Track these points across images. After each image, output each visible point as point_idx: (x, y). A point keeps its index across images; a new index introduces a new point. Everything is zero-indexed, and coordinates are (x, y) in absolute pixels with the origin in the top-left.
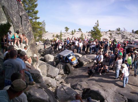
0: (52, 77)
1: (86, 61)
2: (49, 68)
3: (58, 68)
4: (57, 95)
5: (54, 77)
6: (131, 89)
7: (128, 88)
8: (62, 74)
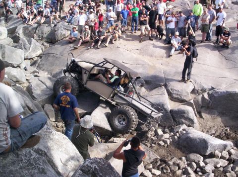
0: (14, 67)
1: (68, 30)
2: (4, 50)
3: (21, 48)
4: (33, 94)
5: (19, 66)
6: (149, 65)
7: (144, 63)
8: (29, 58)
